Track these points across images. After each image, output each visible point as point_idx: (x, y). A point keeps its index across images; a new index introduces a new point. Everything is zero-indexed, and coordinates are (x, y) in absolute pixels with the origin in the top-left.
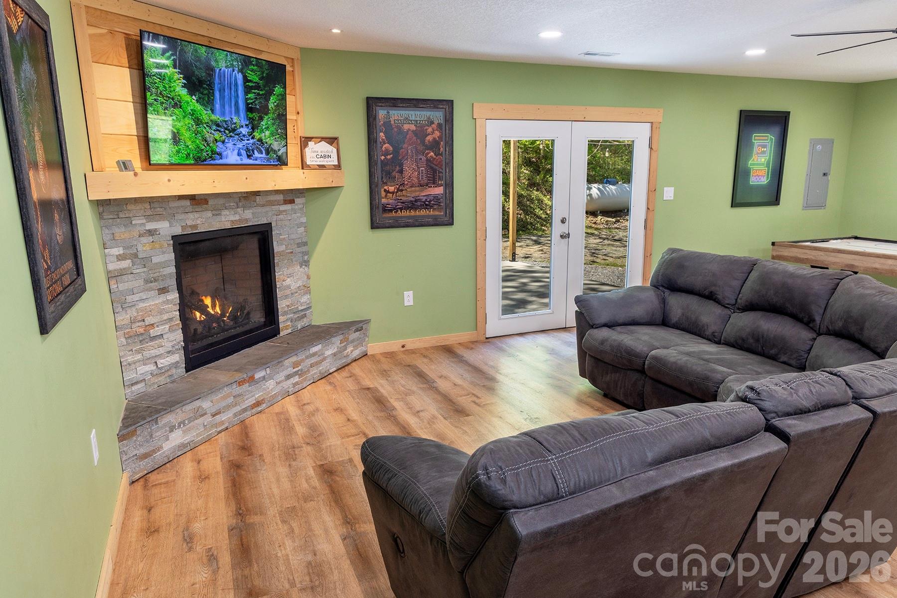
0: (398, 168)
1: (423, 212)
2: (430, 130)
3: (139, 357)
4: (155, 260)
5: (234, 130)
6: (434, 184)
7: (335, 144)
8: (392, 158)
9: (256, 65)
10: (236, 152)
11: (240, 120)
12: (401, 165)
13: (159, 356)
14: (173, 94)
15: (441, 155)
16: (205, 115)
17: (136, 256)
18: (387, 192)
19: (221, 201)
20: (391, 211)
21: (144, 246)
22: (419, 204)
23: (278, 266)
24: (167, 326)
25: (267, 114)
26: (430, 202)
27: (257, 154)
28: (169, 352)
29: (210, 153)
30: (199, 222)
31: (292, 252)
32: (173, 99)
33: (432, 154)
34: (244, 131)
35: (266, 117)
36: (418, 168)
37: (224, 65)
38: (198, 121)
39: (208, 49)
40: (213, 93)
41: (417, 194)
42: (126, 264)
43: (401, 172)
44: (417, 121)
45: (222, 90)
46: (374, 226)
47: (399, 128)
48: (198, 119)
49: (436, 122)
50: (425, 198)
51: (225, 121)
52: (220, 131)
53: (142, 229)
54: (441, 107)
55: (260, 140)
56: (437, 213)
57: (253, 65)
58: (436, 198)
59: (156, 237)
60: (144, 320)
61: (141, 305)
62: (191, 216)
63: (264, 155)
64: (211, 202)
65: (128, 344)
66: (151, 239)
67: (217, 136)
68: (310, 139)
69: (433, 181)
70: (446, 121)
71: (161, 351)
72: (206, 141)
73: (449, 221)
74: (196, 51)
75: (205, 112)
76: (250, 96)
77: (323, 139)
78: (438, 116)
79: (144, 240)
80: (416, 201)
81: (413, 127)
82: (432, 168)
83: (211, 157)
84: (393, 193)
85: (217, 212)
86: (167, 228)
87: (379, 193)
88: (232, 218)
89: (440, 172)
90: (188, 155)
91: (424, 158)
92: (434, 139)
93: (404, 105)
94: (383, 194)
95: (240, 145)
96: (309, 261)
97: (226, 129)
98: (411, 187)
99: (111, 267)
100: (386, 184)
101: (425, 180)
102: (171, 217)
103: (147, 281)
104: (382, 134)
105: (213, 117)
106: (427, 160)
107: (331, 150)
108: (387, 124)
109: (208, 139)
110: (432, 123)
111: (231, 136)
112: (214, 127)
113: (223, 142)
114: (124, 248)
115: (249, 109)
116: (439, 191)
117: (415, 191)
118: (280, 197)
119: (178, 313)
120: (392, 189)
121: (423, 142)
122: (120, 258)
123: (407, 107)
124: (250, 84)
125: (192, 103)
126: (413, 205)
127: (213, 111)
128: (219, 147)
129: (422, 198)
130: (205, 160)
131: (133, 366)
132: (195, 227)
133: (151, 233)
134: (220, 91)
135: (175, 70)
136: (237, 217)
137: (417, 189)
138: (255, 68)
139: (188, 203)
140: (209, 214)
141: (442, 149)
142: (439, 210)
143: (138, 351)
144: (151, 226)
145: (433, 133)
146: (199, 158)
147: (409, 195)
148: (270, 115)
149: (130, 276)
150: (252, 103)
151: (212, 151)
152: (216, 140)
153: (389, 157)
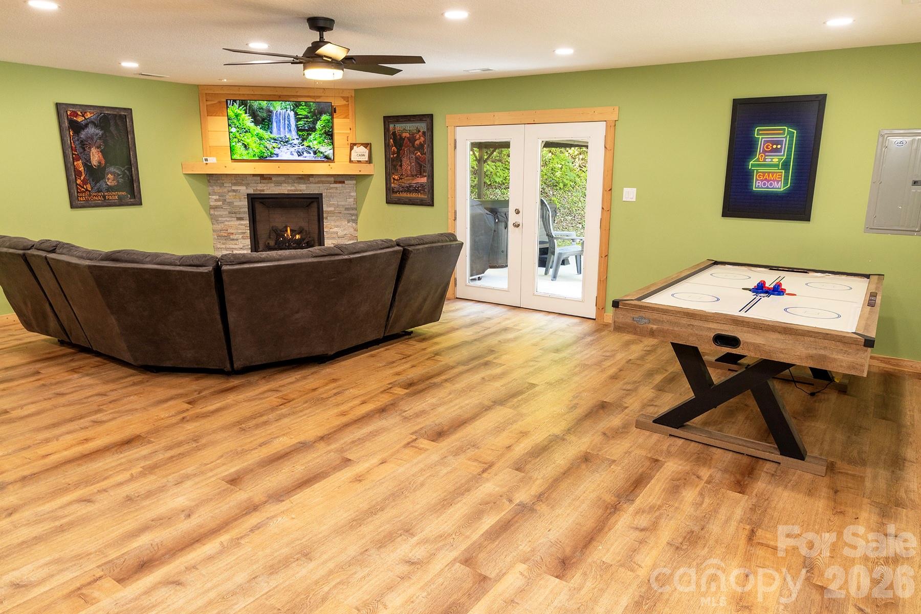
0: (399, 163)
1: (414, 195)
2: (418, 136)
3: (224, 246)
4: (235, 204)
5: (287, 142)
6: (420, 175)
7: (368, 147)
8: (396, 156)
9: (305, 105)
10: (289, 153)
11: (293, 136)
12: (401, 161)
13: (235, 249)
14: (244, 127)
15: (425, 154)
16: (266, 135)
17: (225, 200)
18: (394, 179)
19: (283, 179)
20: (396, 192)
21: (230, 197)
22: (412, 189)
23: (327, 219)
24: (241, 236)
25: (314, 131)
26: (418, 188)
27: (305, 154)
28: (241, 248)
29: (270, 154)
30: (265, 188)
31: (341, 213)
32: (245, 129)
33: (419, 153)
34: (296, 142)
35: (314, 133)
36: (411, 163)
37: (280, 108)
38: (261, 139)
39: (268, 102)
40: (272, 124)
41: (410, 182)
42: (220, 203)
43: (401, 166)
44: (410, 130)
45: (278, 122)
46: (388, 202)
47: (400, 136)
48: (261, 137)
49: (422, 131)
50: (415, 185)
51: (281, 138)
52: (277, 143)
53: (230, 189)
54: (424, 119)
55: (309, 147)
56: (423, 196)
57: (303, 106)
58: (422, 185)
59: (238, 194)
60: (227, 230)
61: (227, 223)
62: (260, 185)
63: (312, 154)
64: (274, 179)
65: (218, 239)
66: (235, 194)
67: (275, 145)
68: (355, 144)
69: (420, 173)
70: (428, 129)
71: (236, 246)
72: (266, 148)
73: (431, 204)
74: (260, 104)
75: (266, 134)
76: (299, 123)
77: (362, 144)
78: (422, 126)
79: (230, 194)
80: (410, 186)
81: (408, 135)
82: (419, 163)
83: (270, 156)
84: (397, 180)
85: (279, 184)
86: (244, 190)
87: (390, 181)
88: (289, 188)
89: (424, 167)
90: (254, 155)
91: (414, 156)
92: (421, 142)
93: (403, 120)
94: (392, 180)
95: (293, 149)
96: (357, 220)
97: (281, 141)
98: (407, 177)
99: (212, 204)
100: (393, 174)
101: (414, 173)
102: (247, 185)
103: (230, 213)
104: (391, 140)
105: (272, 136)
106: (416, 158)
107: (365, 151)
108: (394, 133)
109: (268, 147)
110: (419, 131)
111: (285, 145)
112: (273, 141)
113: (279, 148)
114: (219, 196)
115: (299, 130)
116: (424, 180)
117: (409, 180)
118: (332, 179)
119: (249, 231)
120: (396, 177)
121: (413, 145)
122: (216, 200)
123: (405, 121)
124: (300, 116)
125: (258, 130)
126: (409, 189)
127: (271, 133)
128: (276, 151)
129: (413, 185)
130: (266, 157)
131: (220, 250)
132: (263, 190)
133: (234, 191)
134: (277, 122)
135: (246, 115)
136: (293, 188)
137: (410, 178)
138: (304, 107)
139: (259, 178)
140: (273, 185)
141: (425, 150)
142: (424, 193)
143: (223, 244)
144: (234, 188)
145: (419, 138)
146: (262, 156)
147: (406, 182)
148: (318, 132)
149: (221, 209)
150: (301, 127)
151: (271, 153)
152: (274, 148)
153: (395, 156)
